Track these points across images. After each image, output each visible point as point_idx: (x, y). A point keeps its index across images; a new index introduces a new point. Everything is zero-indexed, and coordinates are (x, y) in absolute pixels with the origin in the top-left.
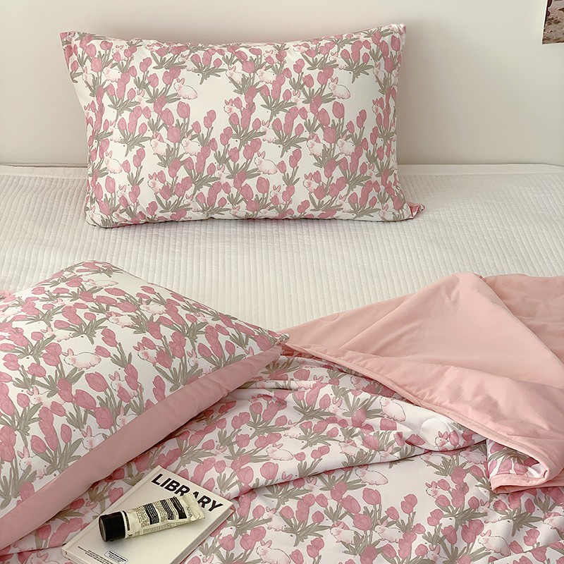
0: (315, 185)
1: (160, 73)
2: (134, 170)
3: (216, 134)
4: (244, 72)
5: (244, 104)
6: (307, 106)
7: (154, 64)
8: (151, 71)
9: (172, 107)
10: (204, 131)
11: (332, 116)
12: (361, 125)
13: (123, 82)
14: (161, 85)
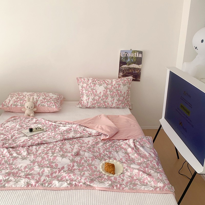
0: (116, 104)
2: (88, 101)
3: (101, 96)
4: (106, 85)
5: (106, 91)
6: (116, 92)
8: (91, 85)
10: (99, 95)
11: (120, 93)
12: (124, 94)
13: (87, 86)
14: (93, 87)
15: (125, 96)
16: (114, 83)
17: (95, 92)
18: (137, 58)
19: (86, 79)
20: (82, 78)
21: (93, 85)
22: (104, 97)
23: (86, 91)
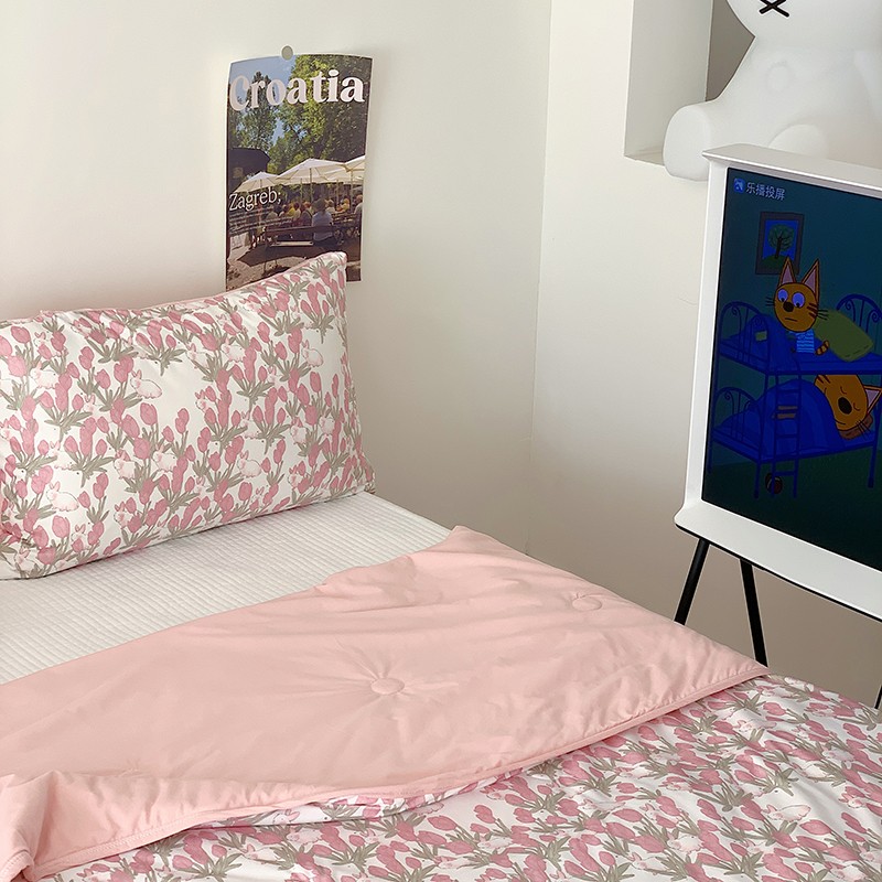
0: (299, 479)
1: (109, 367)
2: (95, 503)
3: (192, 441)
4: (207, 351)
5: (218, 394)
6: (286, 385)
7: (98, 357)
8: (97, 366)
9: (134, 412)
10: (178, 438)
11: (311, 391)
12: (336, 393)
13: (63, 387)
14: (115, 385)
15: (341, 405)
16: (251, 320)
17: (141, 424)
18: (329, 110)
19: (33, 328)
21: (112, 363)
23: (64, 430)
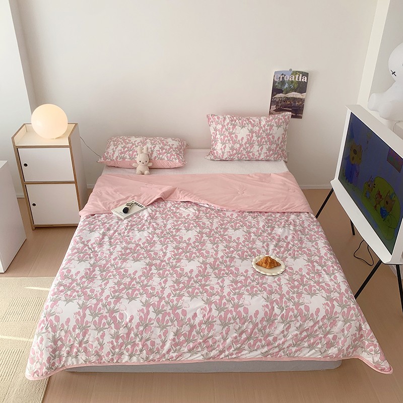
0: (266, 155)
2: (223, 150)
4: (251, 127)
5: (251, 136)
7: (230, 124)
10: (241, 142)
11: (271, 139)
12: (278, 141)
13: (222, 128)
15: (279, 143)
16: (263, 123)
17: (234, 138)
18: (299, 83)
19: (221, 117)
20: (214, 115)
21: (232, 126)
22: (247, 145)
23: (221, 137)
